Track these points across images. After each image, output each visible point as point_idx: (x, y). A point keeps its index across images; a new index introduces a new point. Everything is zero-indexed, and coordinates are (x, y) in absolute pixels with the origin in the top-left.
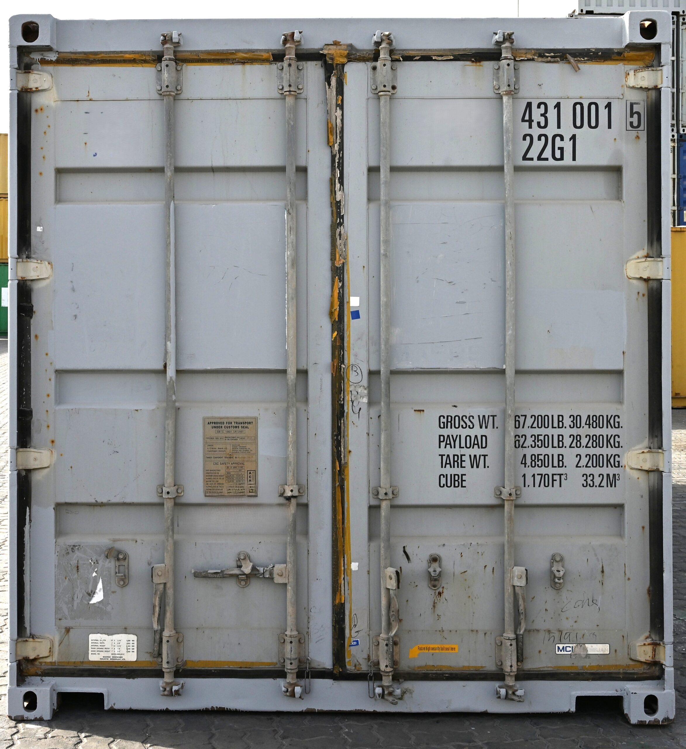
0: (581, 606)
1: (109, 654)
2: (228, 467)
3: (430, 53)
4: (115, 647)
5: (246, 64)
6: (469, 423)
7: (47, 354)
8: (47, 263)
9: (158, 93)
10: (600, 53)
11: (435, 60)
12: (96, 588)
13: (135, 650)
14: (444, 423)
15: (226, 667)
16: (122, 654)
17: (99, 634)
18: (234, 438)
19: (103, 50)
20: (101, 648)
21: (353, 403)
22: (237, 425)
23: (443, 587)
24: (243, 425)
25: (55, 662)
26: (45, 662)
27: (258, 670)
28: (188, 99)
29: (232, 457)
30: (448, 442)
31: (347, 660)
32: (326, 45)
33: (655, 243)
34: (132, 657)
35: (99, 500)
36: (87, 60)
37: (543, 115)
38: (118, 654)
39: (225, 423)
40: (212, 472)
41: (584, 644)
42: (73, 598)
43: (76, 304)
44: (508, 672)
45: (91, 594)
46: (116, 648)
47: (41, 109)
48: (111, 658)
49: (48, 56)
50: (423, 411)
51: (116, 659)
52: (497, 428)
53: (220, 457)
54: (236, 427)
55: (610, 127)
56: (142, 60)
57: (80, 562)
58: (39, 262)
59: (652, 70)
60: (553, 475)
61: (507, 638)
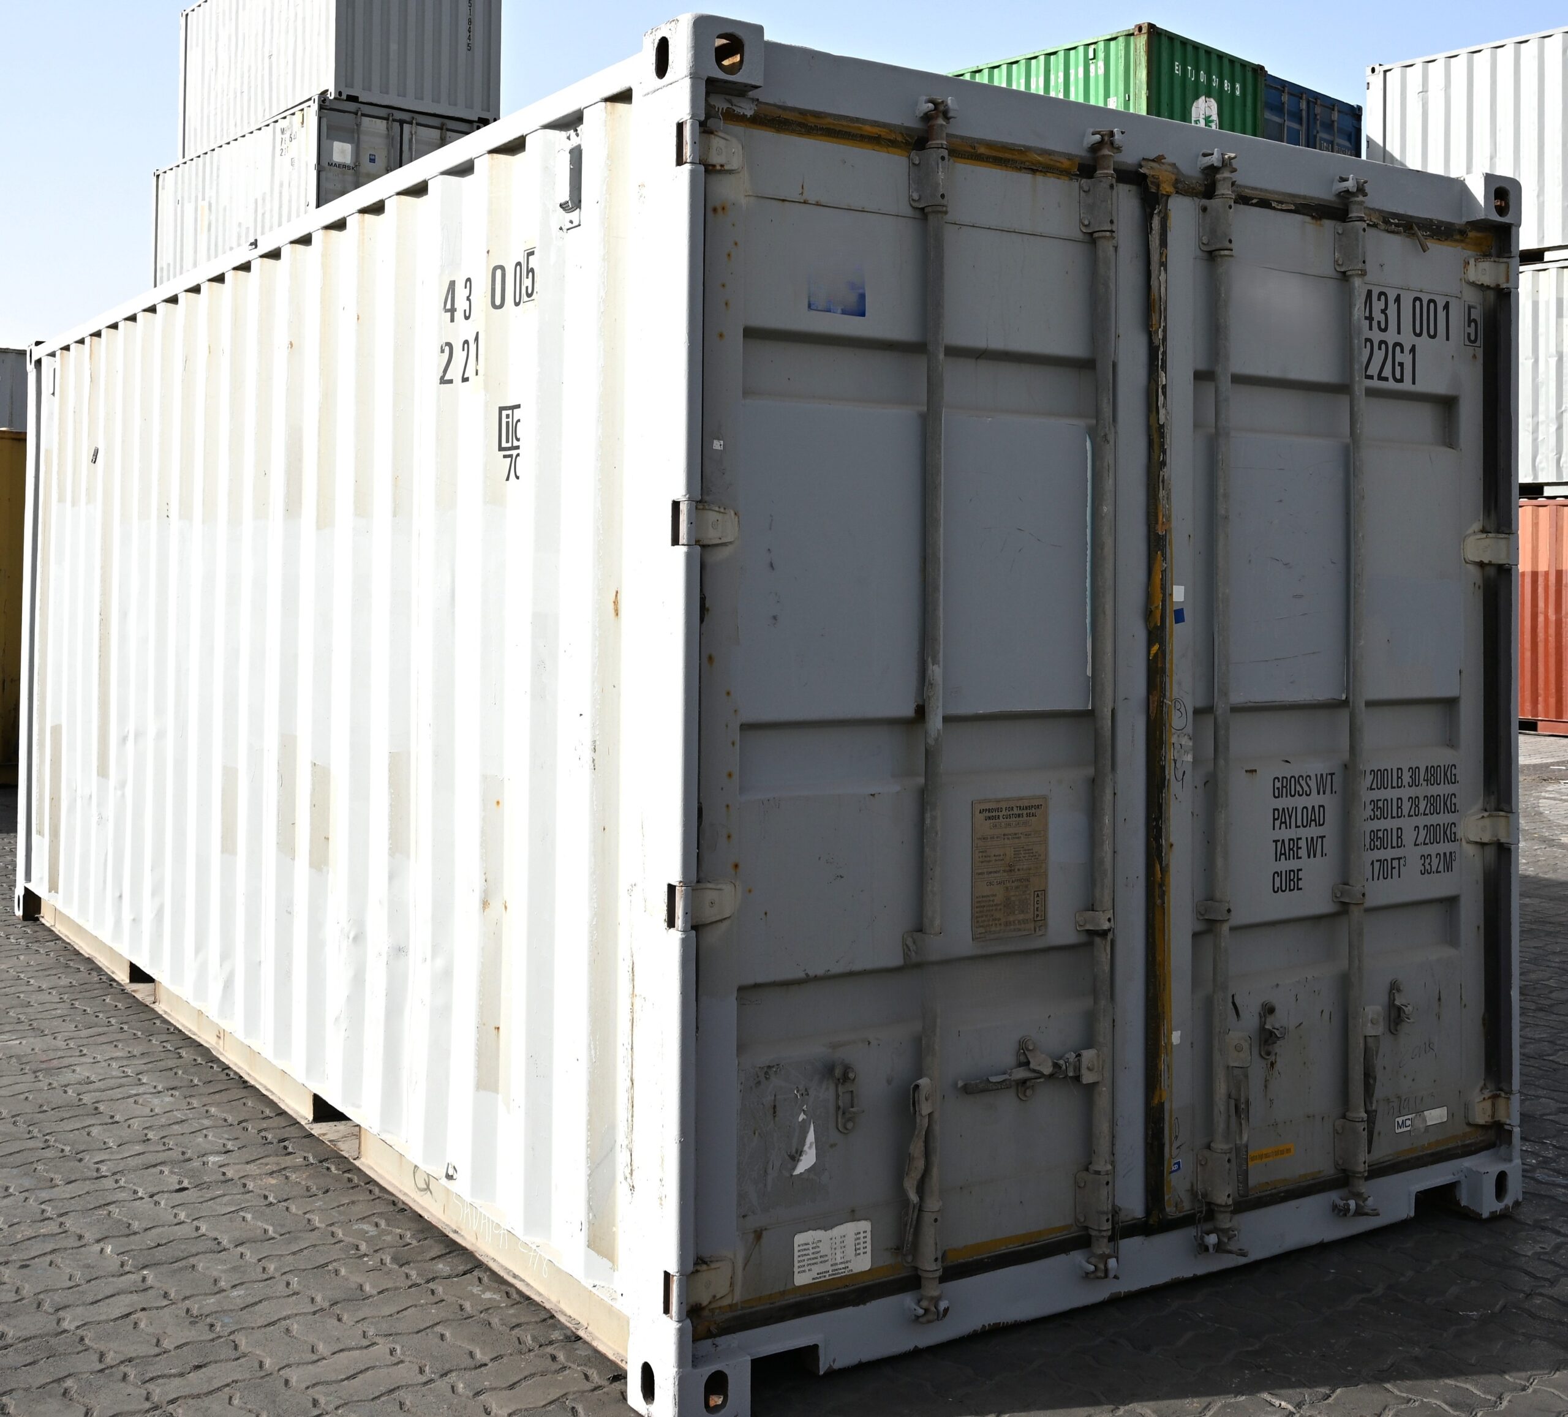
0: (1418, 1056)
1: (827, 1267)
2: (1007, 888)
3: (1268, 196)
4: (836, 1251)
5: (1038, 173)
6: (1306, 788)
7: (728, 694)
8: (732, 513)
9: (911, 205)
10: (1443, 228)
11: (1274, 209)
12: (803, 1143)
13: (869, 1249)
14: (1278, 788)
15: (1003, 1250)
16: (847, 1262)
17: (811, 1231)
18: (1016, 836)
19: (831, 112)
20: (813, 1259)
21: (1175, 763)
22: (1021, 812)
23: (1276, 1054)
24: (1028, 811)
25: (736, 1304)
26: (720, 1307)
27: (1048, 1243)
28: (955, 224)
29: (1014, 870)
30: (1283, 820)
31: (1166, 1198)
32: (1144, 159)
33: (1493, 512)
34: (862, 1263)
35: (812, 973)
36: (804, 124)
37: (1384, 311)
38: (842, 1263)
39: (1004, 809)
40: (984, 899)
41: (1423, 1112)
42: (766, 1171)
43: (776, 594)
44: (1360, 1173)
45: (795, 1157)
46: (838, 1252)
47: (723, 209)
48: (831, 1273)
49: (738, 105)
50: (1255, 771)
51: (838, 1274)
52: (1335, 792)
53: (995, 872)
54: (1019, 816)
55: (1448, 339)
56: (890, 140)
57: (778, 1097)
58: (722, 510)
59: (1495, 261)
60: (1392, 859)
61: (1360, 1120)
